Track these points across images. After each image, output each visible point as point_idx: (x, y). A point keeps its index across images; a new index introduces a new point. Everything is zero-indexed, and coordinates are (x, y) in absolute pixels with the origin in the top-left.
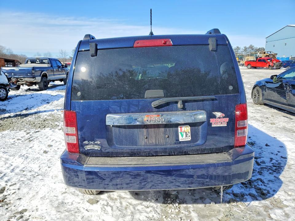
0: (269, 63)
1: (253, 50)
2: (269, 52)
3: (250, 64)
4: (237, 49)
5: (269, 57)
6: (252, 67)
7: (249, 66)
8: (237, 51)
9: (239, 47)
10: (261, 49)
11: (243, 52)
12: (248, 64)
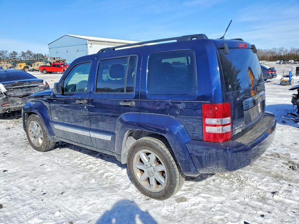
0: (63, 68)
1: (31, 55)
2: (58, 58)
3: (44, 69)
4: (13, 53)
5: (59, 62)
6: (48, 72)
7: (45, 72)
8: (15, 56)
9: (15, 51)
10: (39, 55)
11: (21, 57)
12: (43, 70)
